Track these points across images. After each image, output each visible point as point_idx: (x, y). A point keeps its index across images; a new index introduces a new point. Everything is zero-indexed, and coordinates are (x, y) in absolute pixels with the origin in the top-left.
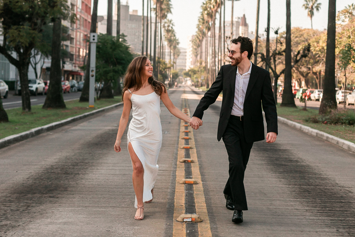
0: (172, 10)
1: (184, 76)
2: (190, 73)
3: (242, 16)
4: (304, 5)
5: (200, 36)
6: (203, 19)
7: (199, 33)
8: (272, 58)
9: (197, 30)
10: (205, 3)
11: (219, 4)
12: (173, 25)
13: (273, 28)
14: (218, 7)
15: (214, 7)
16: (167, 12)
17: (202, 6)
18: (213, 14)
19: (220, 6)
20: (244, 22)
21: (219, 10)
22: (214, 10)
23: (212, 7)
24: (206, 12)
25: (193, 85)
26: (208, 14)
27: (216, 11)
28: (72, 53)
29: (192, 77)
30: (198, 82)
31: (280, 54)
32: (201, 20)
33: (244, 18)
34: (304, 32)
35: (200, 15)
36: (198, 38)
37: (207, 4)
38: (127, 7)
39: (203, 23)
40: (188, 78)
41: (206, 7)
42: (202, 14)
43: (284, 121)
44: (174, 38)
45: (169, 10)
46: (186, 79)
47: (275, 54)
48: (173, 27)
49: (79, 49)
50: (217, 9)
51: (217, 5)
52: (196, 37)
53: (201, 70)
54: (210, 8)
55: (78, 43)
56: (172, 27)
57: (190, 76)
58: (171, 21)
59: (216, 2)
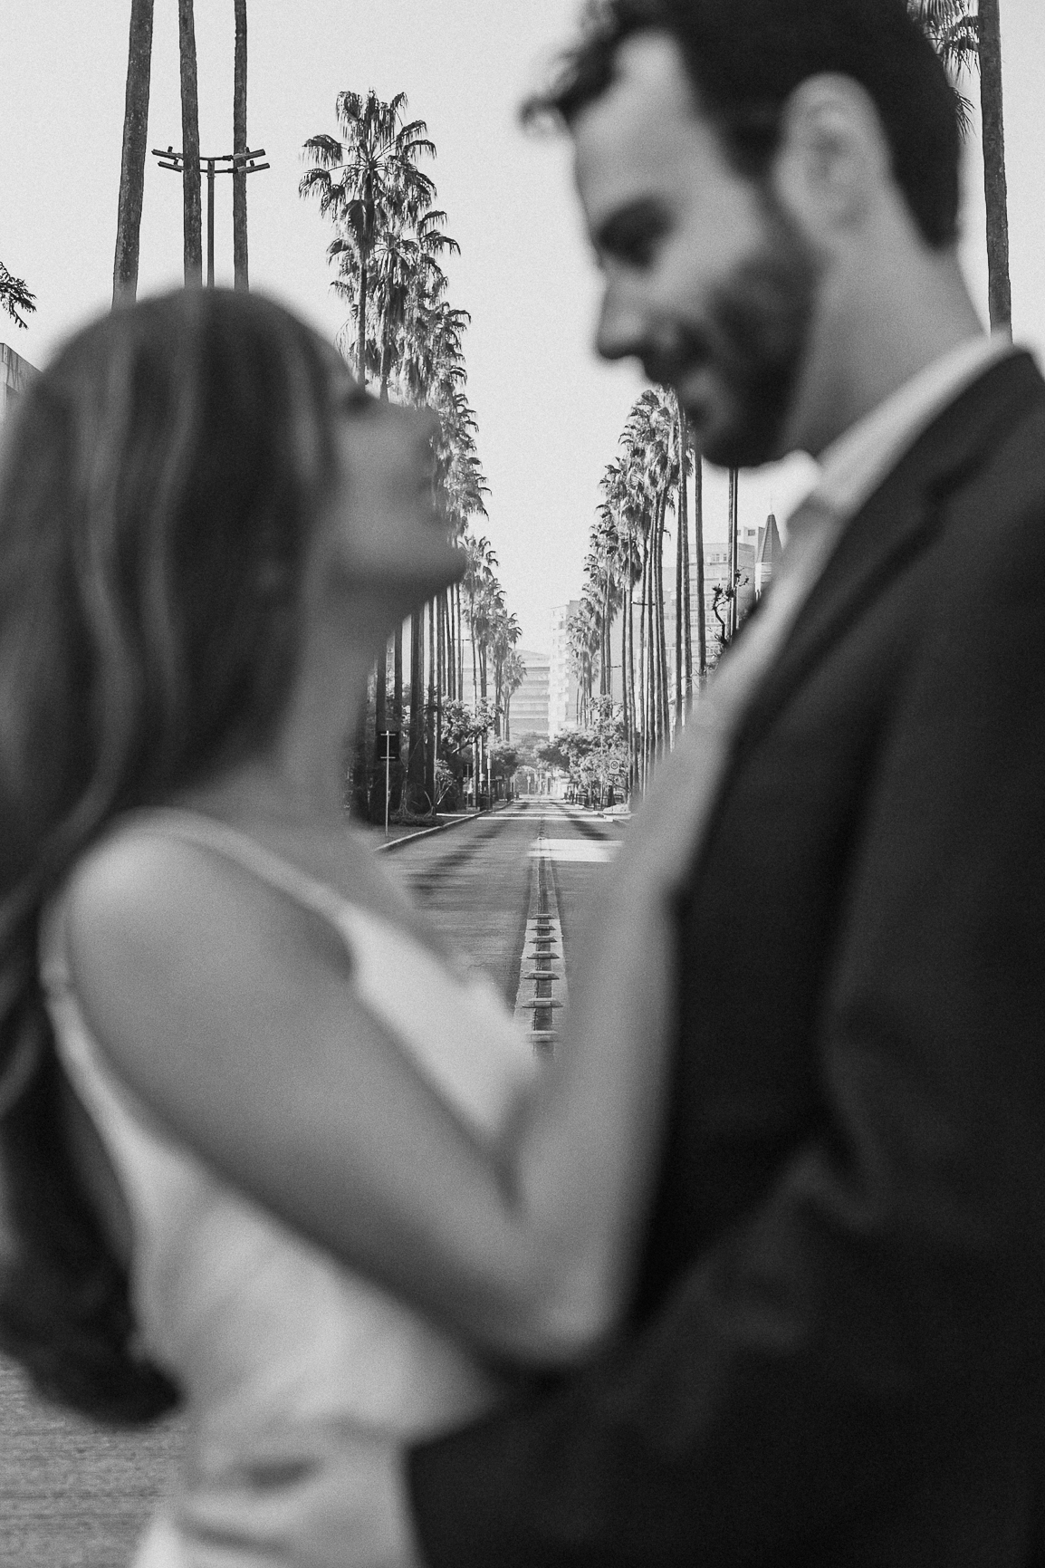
0: (484, 496)
1: (542, 764)
2: (564, 749)
5: (599, 602)
6: (610, 533)
7: (597, 589)
9: (586, 578)
10: (617, 467)
11: (675, 469)
12: (490, 561)
14: (673, 479)
15: (654, 482)
16: (467, 506)
17: (605, 481)
18: (652, 513)
19: (680, 475)
20: (770, 548)
21: (674, 494)
22: (653, 494)
23: (647, 481)
24: (624, 502)
25: (574, 798)
26: (631, 512)
27: (664, 499)
29: (573, 768)
30: (596, 784)
32: (604, 540)
33: (771, 529)
35: (598, 519)
36: (592, 610)
37: (625, 470)
39: (613, 550)
40: (558, 772)
41: (622, 483)
42: (607, 514)
45: (472, 499)
46: (548, 774)
48: (493, 567)
50: (666, 489)
51: (668, 471)
52: (585, 604)
53: (608, 738)
54: (641, 487)
56: (488, 571)
57: (564, 763)
58: (482, 546)
59: (663, 462)
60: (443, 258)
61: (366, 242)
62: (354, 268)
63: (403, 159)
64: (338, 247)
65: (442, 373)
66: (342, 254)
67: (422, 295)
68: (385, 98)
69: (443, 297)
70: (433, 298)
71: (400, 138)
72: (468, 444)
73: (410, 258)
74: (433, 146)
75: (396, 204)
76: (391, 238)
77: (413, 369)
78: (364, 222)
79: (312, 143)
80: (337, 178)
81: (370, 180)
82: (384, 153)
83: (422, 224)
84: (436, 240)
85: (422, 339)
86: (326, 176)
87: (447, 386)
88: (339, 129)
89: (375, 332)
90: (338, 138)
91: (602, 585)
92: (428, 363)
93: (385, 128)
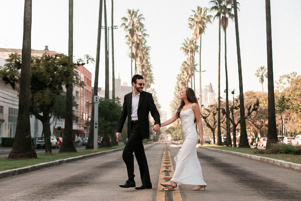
0: (154, 81)
1: (166, 133)
2: (170, 130)
3: (209, 84)
4: (256, 74)
5: (176, 101)
6: (179, 88)
7: (176, 98)
8: (230, 111)
9: (174, 96)
10: (179, 75)
11: (190, 75)
12: (155, 93)
13: (230, 90)
14: (190, 77)
15: (186, 78)
16: (151, 82)
17: (177, 77)
18: (186, 83)
19: (191, 76)
20: (211, 89)
21: (190, 79)
22: (186, 80)
23: (185, 77)
24: (181, 81)
25: (173, 140)
26: (182, 83)
27: (188, 81)
28: (77, 116)
29: (172, 133)
30: (176, 137)
31: (236, 108)
32: (177, 89)
33: (211, 86)
34: (256, 94)
35: (176, 84)
36: (175, 102)
37: (181, 75)
38: (119, 80)
39: (179, 90)
40: (169, 135)
41: (180, 78)
42: (178, 84)
43: (239, 154)
44: (157, 103)
45: (151, 81)
46: (167, 135)
47: (232, 109)
48: (156, 94)
49: (83, 113)
50: (189, 79)
51: (189, 76)
52: (174, 101)
53: (179, 127)
54: (184, 79)
55: (82, 108)
56: (155, 95)
57: (170, 133)
58: (153, 90)
59: (188, 74)
60: (146, 38)
61: (132, 36)
62: (130, 40)
63: (139, 21)
64: (127, 36)
65: (146, 58)
66: (128, 38)
67: (142, 44)
68: (135, 10)
69: (146, 44)
70: (144, 44)
71: (138, 17)
72: (151, 71)
73: (140, 38)
74: (144, 19)
75: (138, 29)
76: (137, 34)
77: (140, 58)
78: (132, 32)
79: (122, 18)
80: (127, 25)
81: (133, 25)
82: (135, 20)
83: (142, 32)
84: (145, 35)
85: (142, 52)
86: (125, 24)
87: (147, 60)
88: (127, 16)
89: (134, 51)
90: (127, 17)
91: (177, 97)
92: (143, 56)
93: (135, 16)
